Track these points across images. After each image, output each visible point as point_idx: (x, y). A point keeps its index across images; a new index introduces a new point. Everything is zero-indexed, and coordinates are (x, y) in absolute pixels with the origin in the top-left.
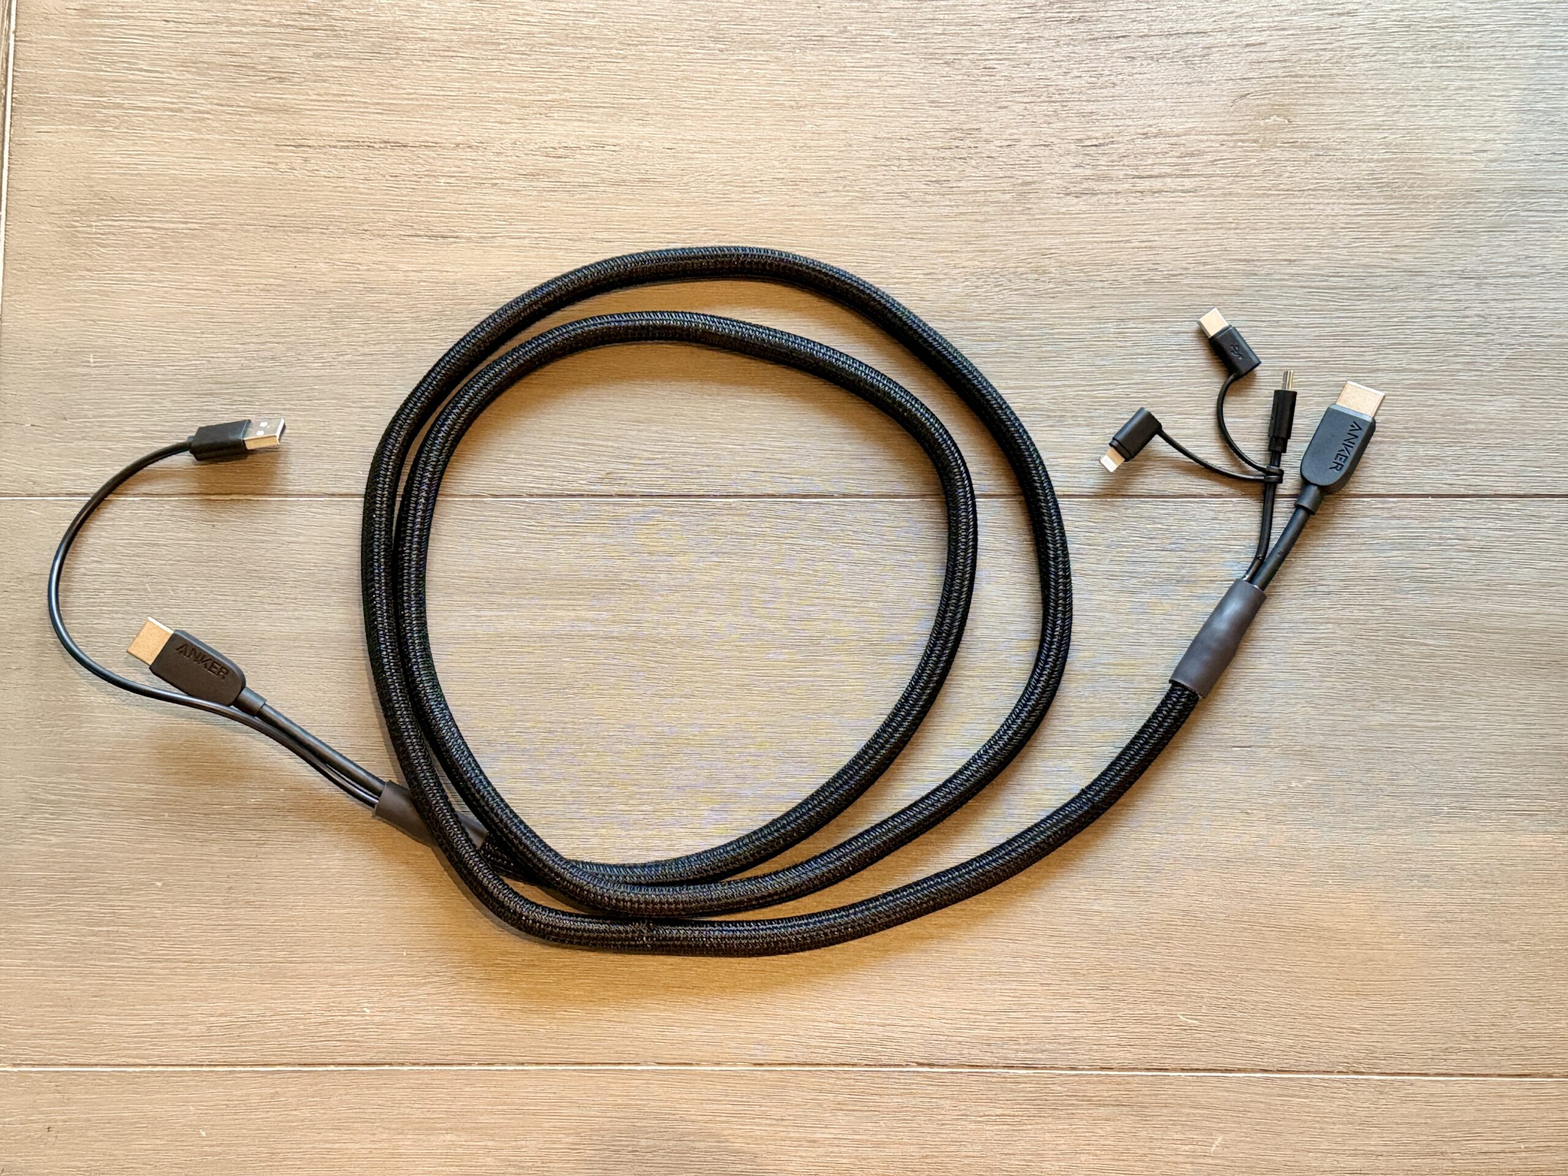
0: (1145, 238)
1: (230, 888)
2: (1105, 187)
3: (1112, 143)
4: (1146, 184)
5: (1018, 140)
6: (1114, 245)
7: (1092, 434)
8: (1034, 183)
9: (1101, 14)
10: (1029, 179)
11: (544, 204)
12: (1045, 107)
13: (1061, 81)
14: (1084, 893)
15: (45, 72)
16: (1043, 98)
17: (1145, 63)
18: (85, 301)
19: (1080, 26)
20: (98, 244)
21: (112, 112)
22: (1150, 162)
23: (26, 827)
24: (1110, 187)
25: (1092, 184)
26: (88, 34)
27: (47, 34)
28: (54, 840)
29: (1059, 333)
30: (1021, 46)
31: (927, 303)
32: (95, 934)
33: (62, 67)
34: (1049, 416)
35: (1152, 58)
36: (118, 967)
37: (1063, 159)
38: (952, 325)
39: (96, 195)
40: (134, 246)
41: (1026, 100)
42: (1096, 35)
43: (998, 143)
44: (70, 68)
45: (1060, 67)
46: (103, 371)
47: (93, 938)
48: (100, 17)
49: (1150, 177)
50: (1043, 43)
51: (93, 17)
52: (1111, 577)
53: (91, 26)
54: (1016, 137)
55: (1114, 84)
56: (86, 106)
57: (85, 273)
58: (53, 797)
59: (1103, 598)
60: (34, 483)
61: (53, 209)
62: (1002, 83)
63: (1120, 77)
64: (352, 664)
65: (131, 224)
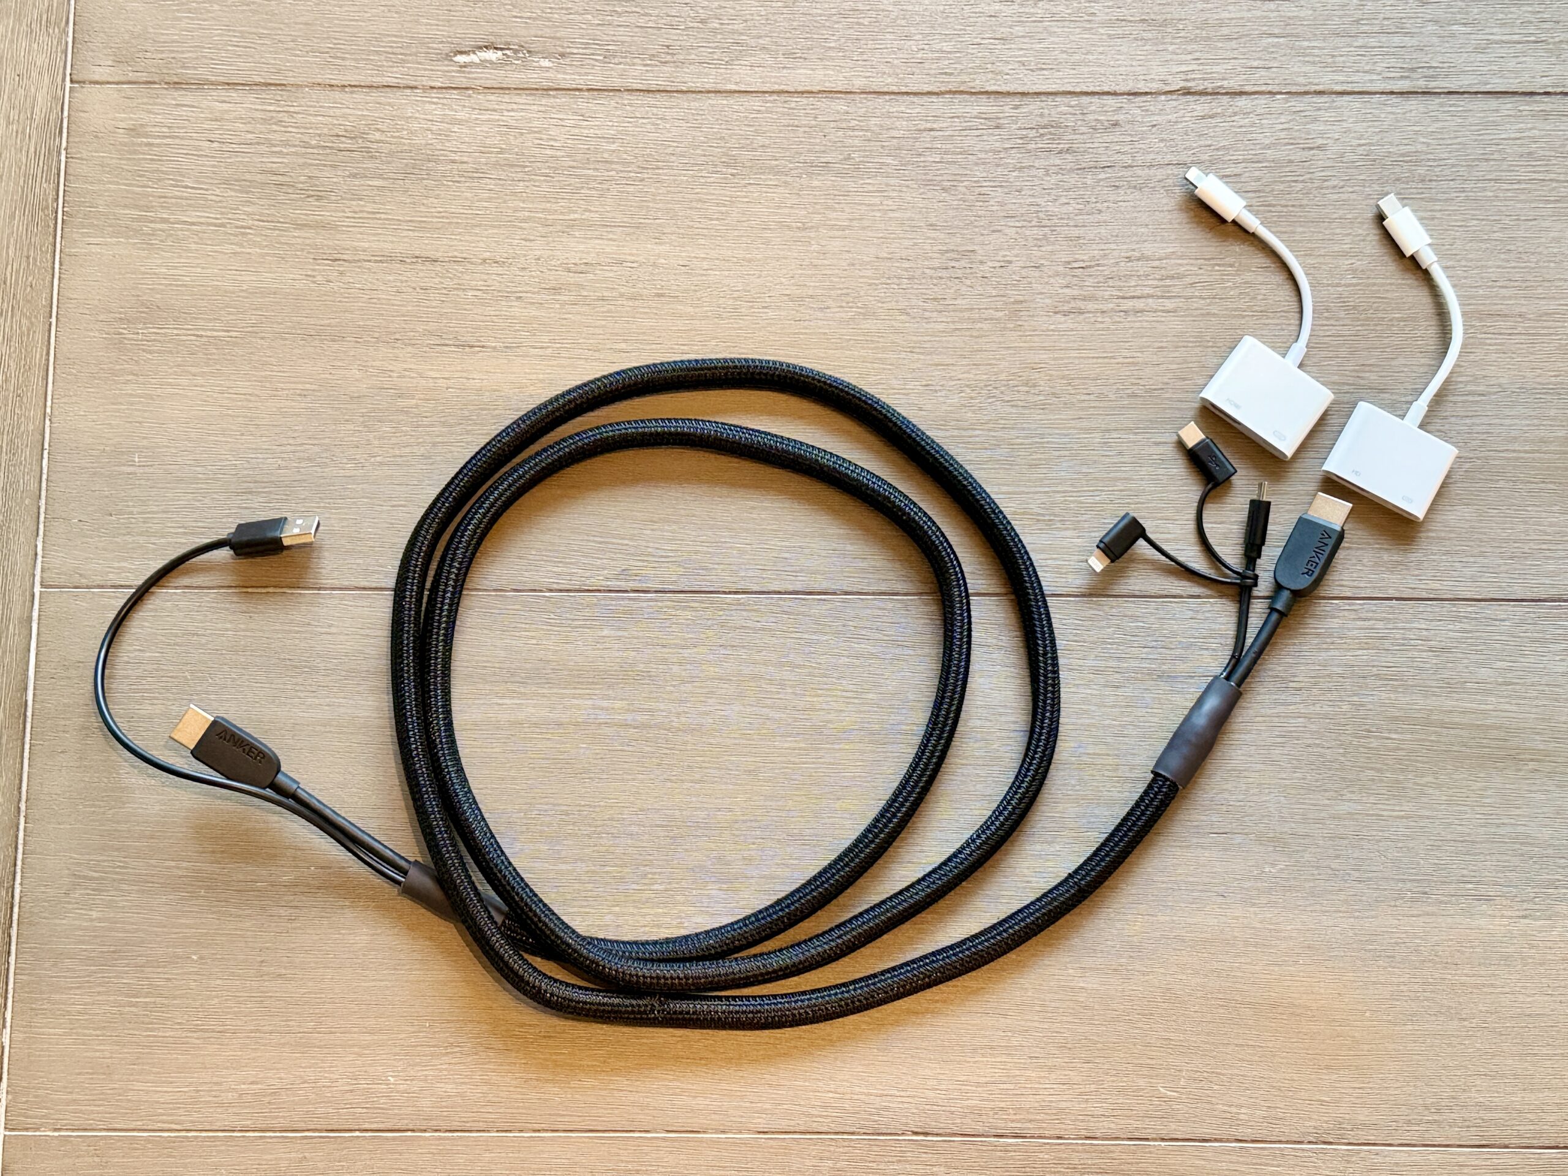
0: (1128, 355)
1: (262, 962)
2: (1091, 306)
3: (1098, 265)
4: (1129, 304)
5: (1010, 262)
6: (1100, 361)
7: (1079, 537)
8: (1025, 301)
9: (1088, 145)
10: (1021, 298)
11: (566, 316)
12: (1035, 231)
13: (1053, 208)
14: (1071, 971)
15: (96, 188)
16: (1034, 223)
17: (1129, 191)
18: (132, 404)
19: (1068, 156)
20: (144, 350)
21: (158, 226)
22: (1133, 283)
23: (69, 903)
24: (1096, 306)
25: (1080, 304)
26: (135, 152)
27: (96, 152)
28: (95, 914)
29: (1048, 442)
30: (1014, 174)
31: (924, 413)
32: (135, 1005)
33: (110, 183)
34: (1038, 520)
35: (1135, 187)
36: (155, 1036)
37: (1052, 280)
38: (948, 434)
39: (143, 304)
40: (178, 353)
41: (1018, 224)
42: (1084, 165)
43: (990, 264)
44: (118, 184)
45: (1049, 194)
46: (147, 470)
47: (133, 1009)
48: (147, 136)
49: (1133, 297)
50: (1034, 172)
51: (139, 135)
52: (1097, 672)
53: (140, 145)
54: (1008, 258)
55: (1100, 211)
56: (133, 220)
57: (130, 377)
58: (96, 875)
59: (1089, 691)
60: (81, 575)
61: (101, 317)
62: (995, 208)
63: (1106, 204)
64: (379, 749)
65: (175, 332)
